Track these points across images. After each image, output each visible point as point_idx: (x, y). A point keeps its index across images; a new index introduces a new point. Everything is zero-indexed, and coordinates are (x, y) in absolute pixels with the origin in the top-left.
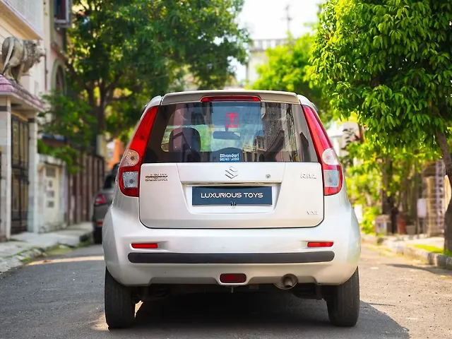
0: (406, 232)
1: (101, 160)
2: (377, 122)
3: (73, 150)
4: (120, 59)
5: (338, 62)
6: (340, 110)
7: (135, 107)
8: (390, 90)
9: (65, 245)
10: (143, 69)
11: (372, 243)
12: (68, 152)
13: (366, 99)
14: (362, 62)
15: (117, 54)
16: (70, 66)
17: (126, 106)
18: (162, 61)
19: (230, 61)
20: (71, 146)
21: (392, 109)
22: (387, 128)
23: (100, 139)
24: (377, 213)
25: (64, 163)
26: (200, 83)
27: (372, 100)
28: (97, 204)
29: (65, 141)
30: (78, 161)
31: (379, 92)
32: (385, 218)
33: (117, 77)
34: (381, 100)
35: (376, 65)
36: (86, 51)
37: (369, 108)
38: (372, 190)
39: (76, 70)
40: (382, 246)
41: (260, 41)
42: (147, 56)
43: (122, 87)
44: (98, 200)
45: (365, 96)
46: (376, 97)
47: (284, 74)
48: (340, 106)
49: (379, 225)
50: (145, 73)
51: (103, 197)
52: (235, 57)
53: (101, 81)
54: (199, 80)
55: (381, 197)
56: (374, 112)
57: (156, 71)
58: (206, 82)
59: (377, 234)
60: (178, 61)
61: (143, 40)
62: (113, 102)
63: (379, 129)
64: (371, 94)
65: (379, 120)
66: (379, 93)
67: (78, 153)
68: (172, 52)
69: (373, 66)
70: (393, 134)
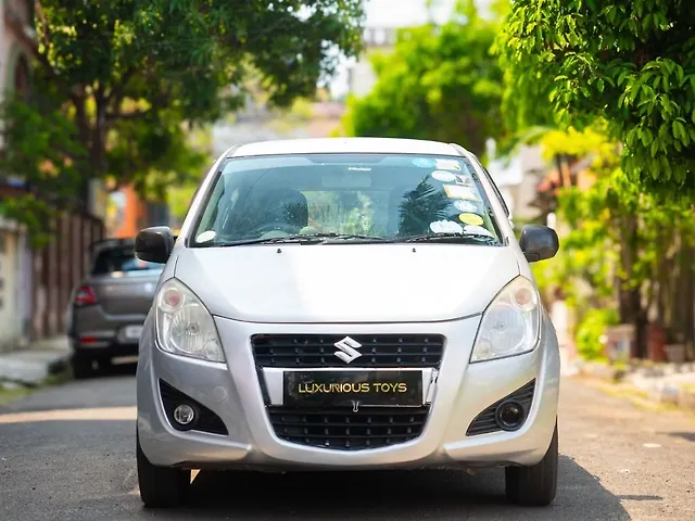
0: (665, 359)
1: (98, 223)
2: (651, 136)
3: (41, 204)
4: (129, 42)
5: (566, 13)
6: (570, 111)
7: (159, 132)
8: (680, 68)
9: (18, 382)
10: (171, 61)
11: (604, 379)
12: (31, 207)
13: (628, 88)
14: (619, 10)
15: (124, 34)
16: (43, 58)
17: (143, 130)
18: (205, 46)
19: (327, 48)
20: (38, 196)
21: (683, 108)
22: (671, 147)
23: (96, 187)
24: (611, 323)
25: (23, 228)
26: (274, 88)
27: (641, 89)
28: (80, 303)
29: (27, 188)
30: (53, 224)
31: (656, 72)
32: (626, 332)
33: (126, 77)
34: (660, 90)
35: (648, 16)
36: (69, 30)
37: (633, 108)
38: (598, 279)
39: (53, 63)
40: (624, 386)
41: (372, 31)
42: (179, 38)
43: (135, 97)
44: (82, 295)
45: (626, 82)
46: (650, 83)
47: (423, 72)
48: (572, 102)
49: (615, 344)
50: (176, 67)
51: (92, 289)
52: (334, 42)
53: (96, 85)
54: (272, 83)
55: (616, 293)
56: (645, 114)
57: (195, 64)
58: (284, 87)
59: (612, 362)
60: (234, 47)
61: (172, 7)
62: (119, 122)
63: (653, 151)
64: (638, 78)
65: (655, 130)
66: (654, 76)
67: (52, 210)
68: (223, 31)
69: (640, 20)
70: (680, 163)
